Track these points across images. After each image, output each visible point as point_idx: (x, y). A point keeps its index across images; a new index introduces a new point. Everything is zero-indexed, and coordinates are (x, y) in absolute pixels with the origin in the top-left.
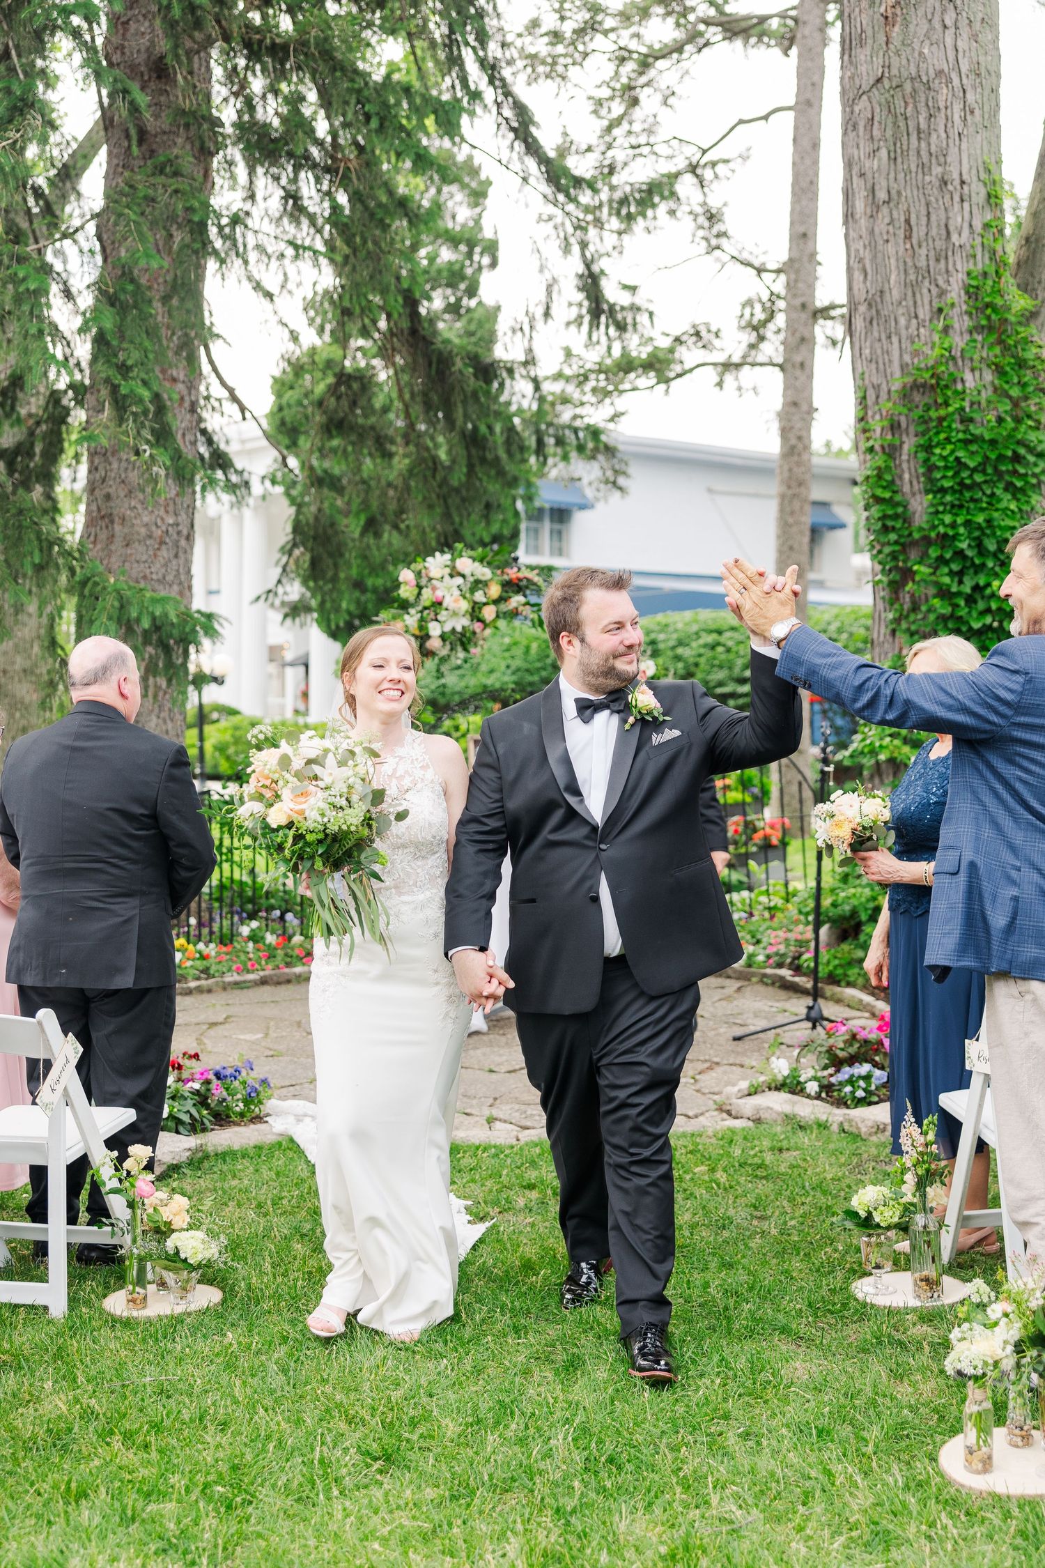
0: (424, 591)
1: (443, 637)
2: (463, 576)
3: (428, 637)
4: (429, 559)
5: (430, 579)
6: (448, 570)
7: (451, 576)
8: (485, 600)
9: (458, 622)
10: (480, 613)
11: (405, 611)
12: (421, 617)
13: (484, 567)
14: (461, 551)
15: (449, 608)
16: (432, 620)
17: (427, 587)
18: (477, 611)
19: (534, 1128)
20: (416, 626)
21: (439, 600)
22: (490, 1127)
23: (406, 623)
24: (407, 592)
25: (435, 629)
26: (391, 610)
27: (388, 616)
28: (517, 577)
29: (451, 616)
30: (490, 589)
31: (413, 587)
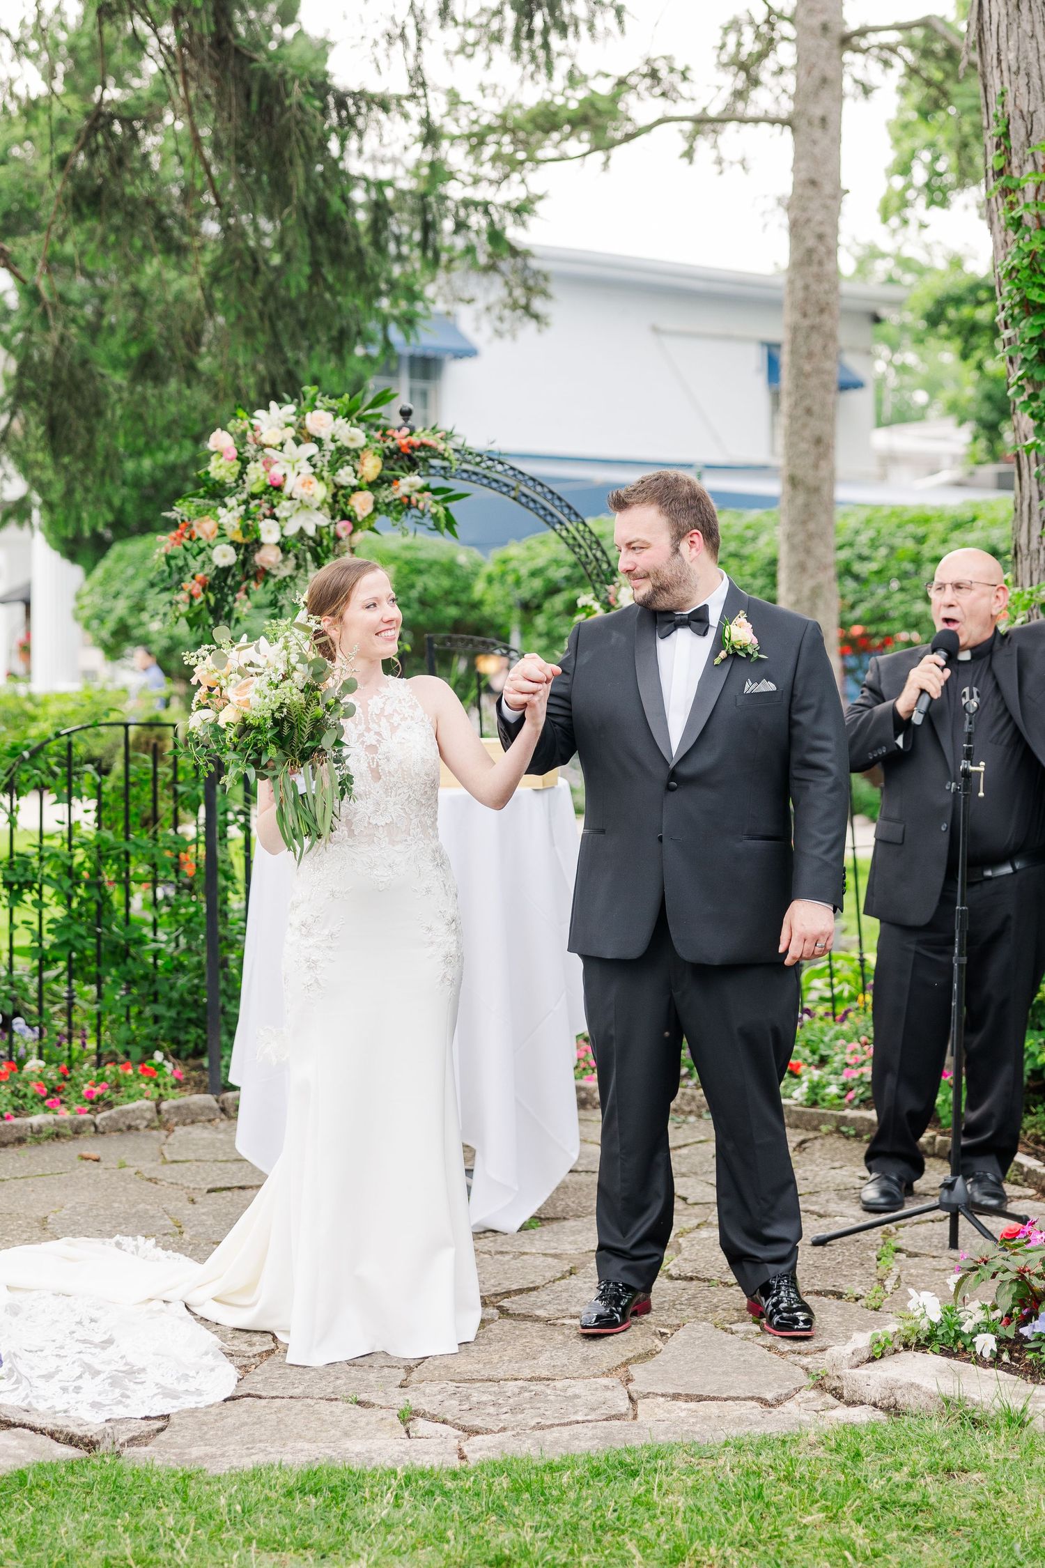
0: (251, 466)
1: (283, 547)
2: (318, 442)
3: (258, 544)
4: (260, 413)
5: (263, 447)
6: (291, 432)
7: (298, 442)
8: (355, 482)
9: (309, 519)
10: (346, 504)
11: (218, 501)
12: (247, 511)
13: (352, 425)
14: (314, 399)
15: (294, 496)
16: (265, 517)
17: (256, 461)
18: (342, 500)
19: (488, 1431)
20: (238, 527)
21: (276, 482)
22: (407, 1432)
23: (221, 521)
24: (220, 469)
25: (269, 532)
26: (195, 500)
27: (190, 510)
28: (409, 443)
29: (298, 509)
30: (362, 464)
31: (231, 460)
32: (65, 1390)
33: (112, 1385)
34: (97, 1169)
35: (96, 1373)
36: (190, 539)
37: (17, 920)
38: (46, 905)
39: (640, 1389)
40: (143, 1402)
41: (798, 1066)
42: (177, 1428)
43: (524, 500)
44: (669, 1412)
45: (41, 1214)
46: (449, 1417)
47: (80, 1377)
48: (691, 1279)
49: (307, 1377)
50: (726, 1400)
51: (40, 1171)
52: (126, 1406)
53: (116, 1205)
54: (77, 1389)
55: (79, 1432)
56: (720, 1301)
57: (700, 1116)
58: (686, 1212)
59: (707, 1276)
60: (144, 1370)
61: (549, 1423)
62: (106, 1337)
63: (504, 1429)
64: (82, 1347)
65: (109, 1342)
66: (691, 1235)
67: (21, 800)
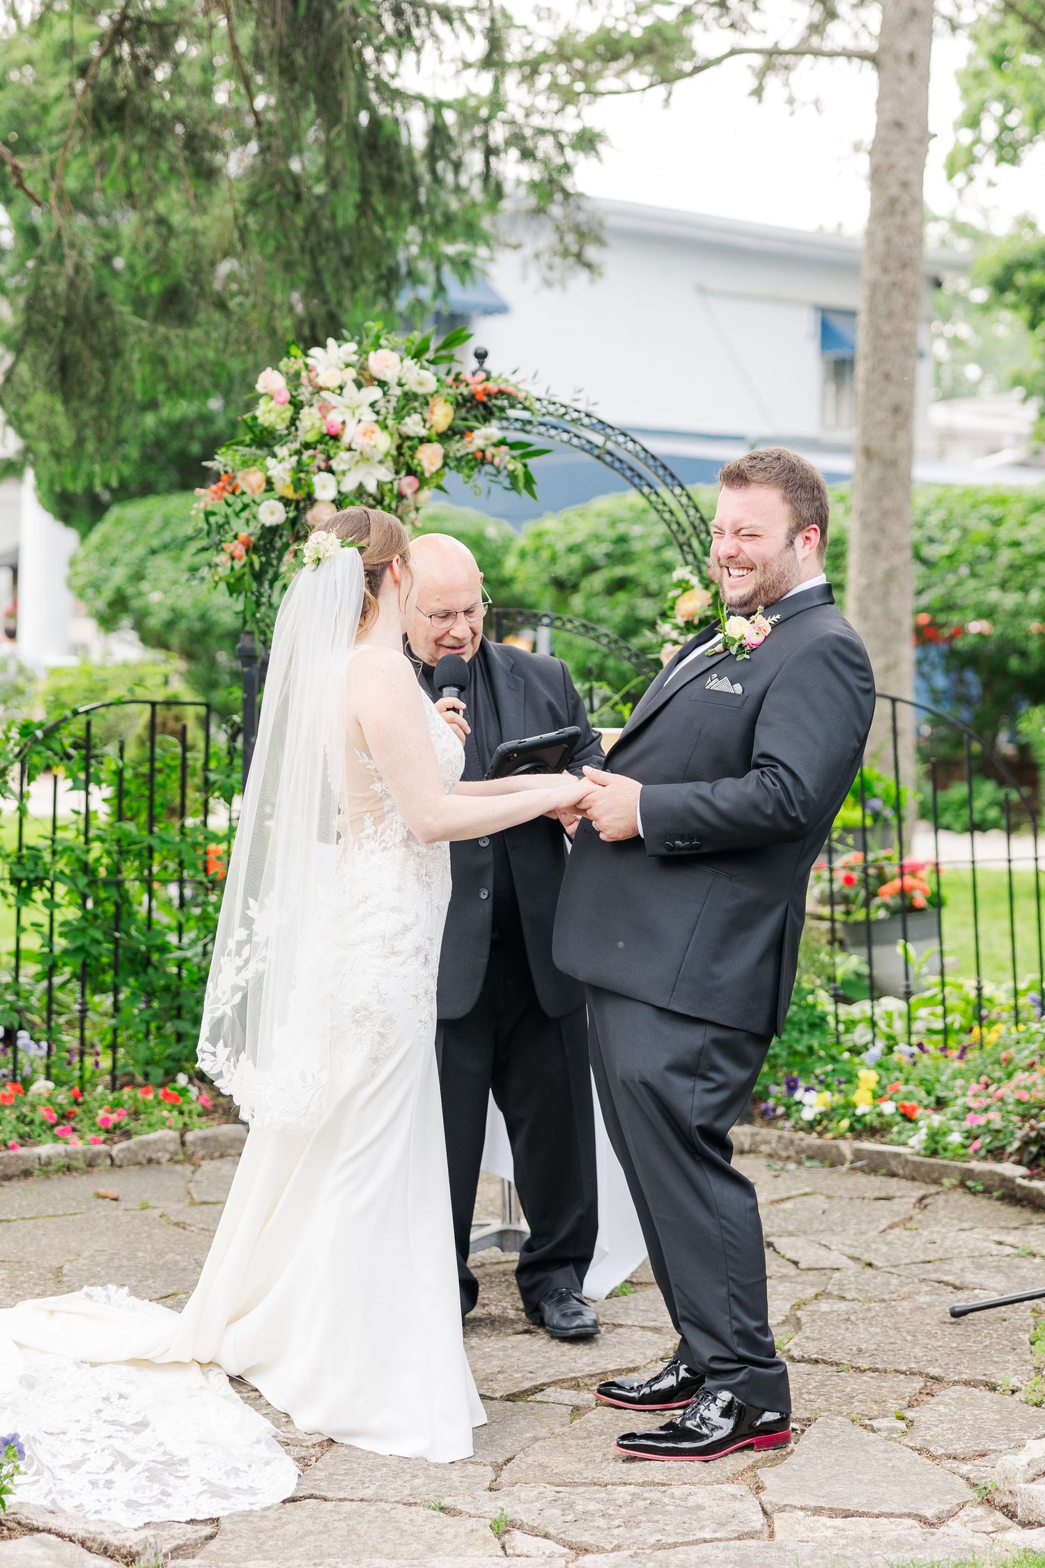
0: (305, 412)
1: (339, 501)
2: (382, 385)
3: (310, 500)
4: (315, 351)
5: (320, 389)
6: (352, 373)
7: (359, 385)
8: (423, 432)
9: (371, 474)
10: (412, 457)
11: (265, 451)
12: (299, 462)
13: (422, 367)
14: (378, 337)
15: (354, 446)
16: (320, 470)
17: (311, 405)
18: (408, 453)
19: (600, 1550)
20: (289, 480)
21: (333, 431)
22: (503, 1547)
23: (269, 473)
24: (270, 414)
25: (324, 487)
26: (240, 448)
27: (234, 460)
28: (485, 389)
29: (357, 462)
30: (432, 412)
31: (283, 403)
32: (94, 1484)
33: (149, 1479)
34: (116, 1211)
35: (130, 1464)
36: (233, 493)
37: (25, 922)
38: (58, 906)
39: (775, 1500)
40: (187, 1502)
41: (914, 1109)
42: (230, 1536)
43: (608, 458)
44: (812, 1530)
45: (55, 1264)
46: (552, 1531)
47: (112, 1468)
48: (816, 1361)
49: (378, 1474)
50: (878, 1516)
51: (50, 1211)
52: (168, 1506)
53: (141, 1254)
54: (109, 1484)
55: (115, 1540)
56: (854, 1390)
57: (799, 1163)
58: (799, 1280)
59: (836, 1358)
60: (186, 1461)
61: (671, 1540)
62: (139, 1418)
63: (618, 1548)
64: (111, 1429)
65: (142, 1425)
66: (810, 1308)
67: (33, 784)
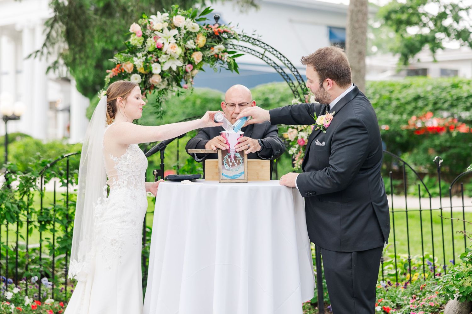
0: (149, 39)
1: (162, 74)
2: (179, 29)
3: (151, 74)
4: (153, 17)
5: (154, 31)
6: (166, 24)
7: (169, 29)
8: (194, 47)
9: (174, 63)
10: (190, 57)
11: (134, 55)
12: (146, 59)
13: (193, 22)
14: (177, 11)
15: (167, 53)
16: (154, 62)
17: (151, 37)
18: (189, 55)
20: (142, 66)
21: (159, 47)
23: (134, 63)
24: (135, 40)
25: (156, 68)
26: (123, 54)
27: (120, 58)
28: (218, 31)
29: (169, 59)
30: (198, 40)
31: (139, 36)
36: (121, 71)
37: (43, 238)
38: (56, 231)
41: (388, 309)
43: (266, 59)
67: (47, 184)
